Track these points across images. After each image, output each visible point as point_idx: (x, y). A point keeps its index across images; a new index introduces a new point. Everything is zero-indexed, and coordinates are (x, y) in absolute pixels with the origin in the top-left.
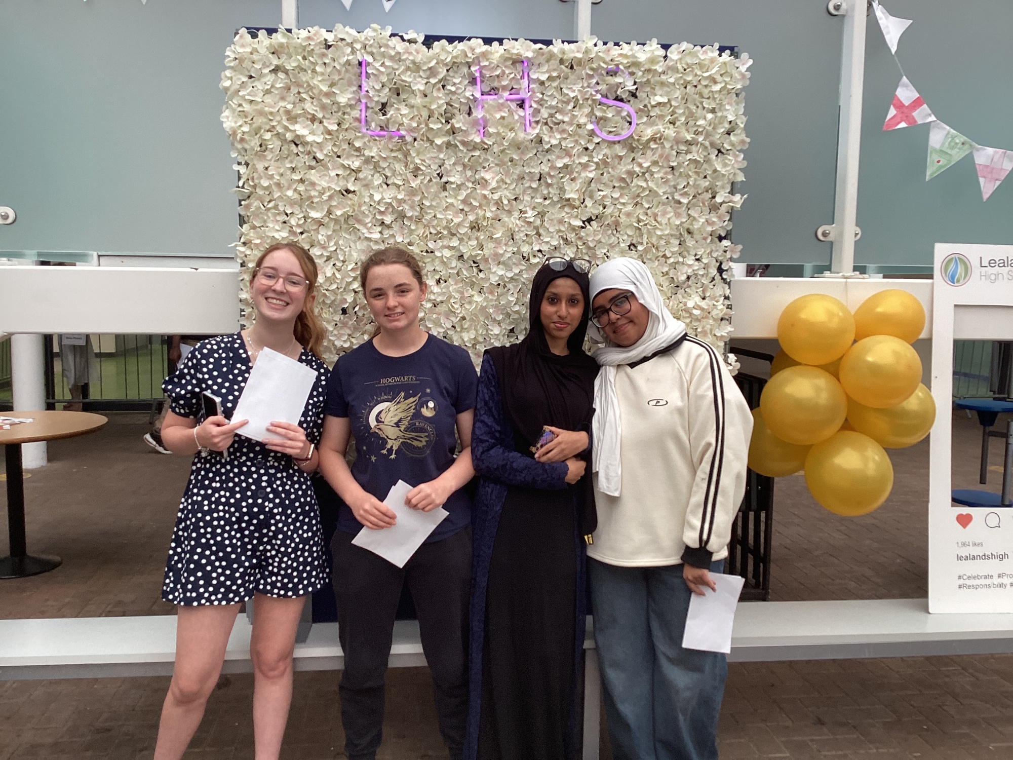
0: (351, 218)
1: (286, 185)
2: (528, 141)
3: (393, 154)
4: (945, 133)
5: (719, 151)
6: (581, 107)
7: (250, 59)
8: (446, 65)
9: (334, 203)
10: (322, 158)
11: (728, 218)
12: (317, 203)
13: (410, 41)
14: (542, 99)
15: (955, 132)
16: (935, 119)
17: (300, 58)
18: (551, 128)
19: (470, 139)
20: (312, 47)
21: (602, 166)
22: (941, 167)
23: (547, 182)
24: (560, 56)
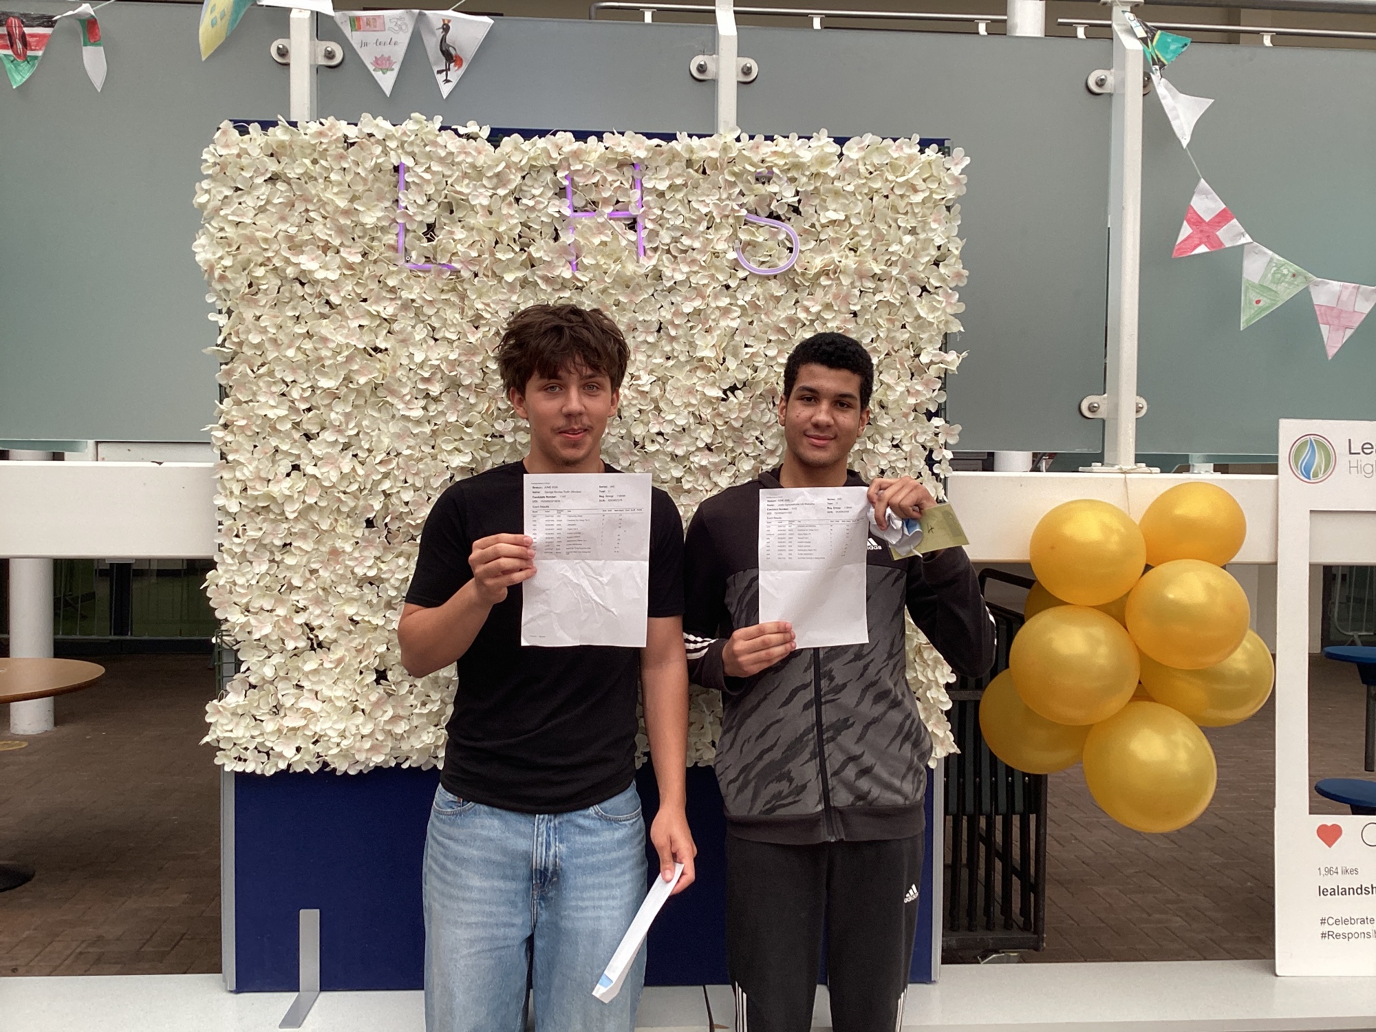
0: (380, 389)
1: (286, 341)
2: (641, 276)
3: (444, 297)
4: (1267, 260)
5: (924, 289)
6: (718, 227)
7: (236, 163)
8: (521, 169)
9: (355, 367)
10: (338, 302)
11: (939, 386)
12: (330, 366)
13: (468, 137)
14: (661, 217)
15: (1281, 259)
16: (1251, 240)
17: (307, 162)
18: (675, 257)
19: (556, 273)
20: (324, 146)
21: (750, 312)
22: (1264, 309)
23: (669, 335)
24: (687, 156)
